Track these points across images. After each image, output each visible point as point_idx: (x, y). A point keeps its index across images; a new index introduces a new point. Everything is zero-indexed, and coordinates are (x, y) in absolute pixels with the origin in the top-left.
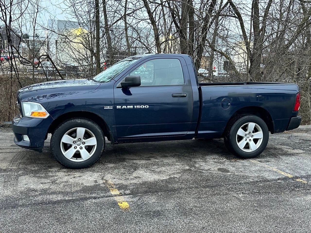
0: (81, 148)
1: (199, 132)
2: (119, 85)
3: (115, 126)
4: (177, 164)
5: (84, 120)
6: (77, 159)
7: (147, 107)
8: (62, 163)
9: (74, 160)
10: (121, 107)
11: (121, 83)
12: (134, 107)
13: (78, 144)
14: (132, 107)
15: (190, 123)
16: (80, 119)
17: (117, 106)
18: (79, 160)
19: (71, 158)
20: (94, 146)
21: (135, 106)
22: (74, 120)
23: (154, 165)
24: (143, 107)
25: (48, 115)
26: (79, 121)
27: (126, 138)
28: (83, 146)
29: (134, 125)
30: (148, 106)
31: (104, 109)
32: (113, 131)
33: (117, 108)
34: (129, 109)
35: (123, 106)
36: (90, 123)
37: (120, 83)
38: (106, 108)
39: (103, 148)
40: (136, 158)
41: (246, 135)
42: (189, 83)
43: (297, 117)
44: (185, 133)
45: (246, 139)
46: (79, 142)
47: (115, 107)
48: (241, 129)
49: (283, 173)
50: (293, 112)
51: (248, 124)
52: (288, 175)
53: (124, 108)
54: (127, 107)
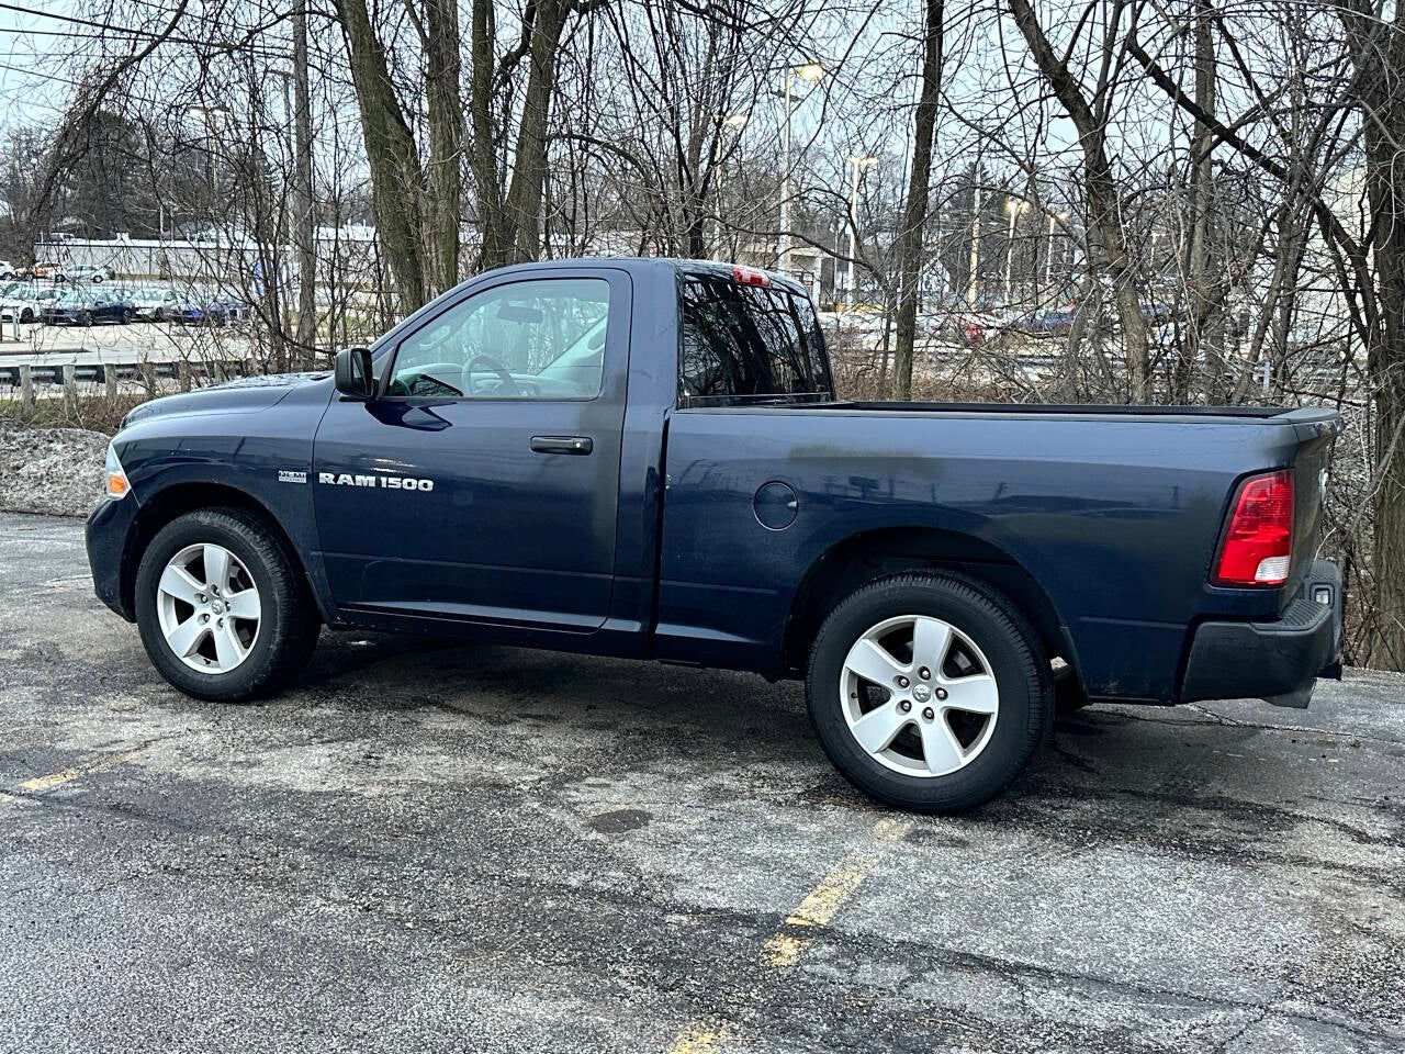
0: (220, 624)
1: (663, 629)
3: (321, 553)
6: (205, 662)
7: (425, 485)
9: (197, 664)
10: (336, 479)
12: (378, 483)
13: (214, 606)
14: (371, 480)
15: (611, 577)
17: (322, 475)
18: (210, 668)
19: (187, 656)
20: (256, 621)
21: (384, 479)
22: (196, 514)
24: (413, 488)
25: (128, 487)
26: (205, 518)
28: (228, 617)
29: (380, 560)
30: (430, 483)
31: (281, 479)
32: (316, 573)
33: (321, 481)
34: (365, 489)
35: (342, 477)
36: (238, 529)
38: (285, 479)
39: (277, 635)
41: (908, 683)
42: (620, 389)
43: (1247, 625)
44: (594, 622)
45: (907, 704)
46: (217, 602)
47: (313, 477)
48: (867, 641)
49: (817, 900)
50: (1208, 591)
51: (913, 624)
52: (804, 913)
53: (345, 484)
54: (354, 482)
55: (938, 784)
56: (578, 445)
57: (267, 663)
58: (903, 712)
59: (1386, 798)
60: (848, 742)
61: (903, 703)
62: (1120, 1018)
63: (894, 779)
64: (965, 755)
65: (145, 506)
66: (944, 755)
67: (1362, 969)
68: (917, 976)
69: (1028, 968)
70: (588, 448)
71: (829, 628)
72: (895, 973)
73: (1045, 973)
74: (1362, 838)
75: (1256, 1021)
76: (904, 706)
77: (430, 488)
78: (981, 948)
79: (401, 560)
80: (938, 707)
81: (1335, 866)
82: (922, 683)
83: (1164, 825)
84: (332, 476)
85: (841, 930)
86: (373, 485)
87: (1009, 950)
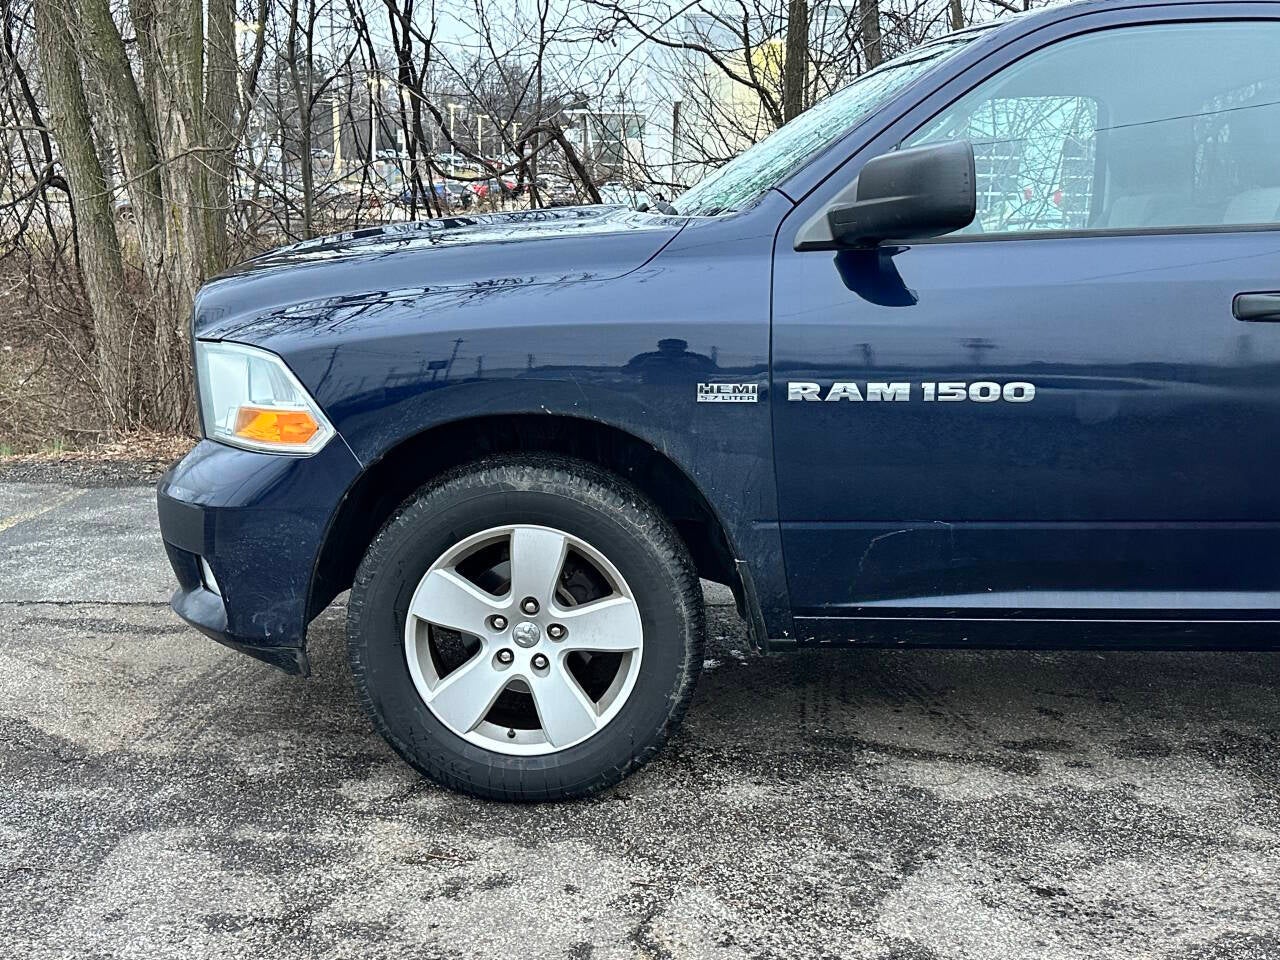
0: (540, 664)
2: (815, 225)
3: (776, 525)
4: (1244, 832)
5: (556, 475)
6: (512, 736)
7: (1019, 392)
8: (413, 759)
9: (496, 741)
10: (823, 393)
11: (830, 215)
12: (917, 393)
13: (521, 634)
14: (902, 390)
16: (535, 467)
17: (793, 386)
18: (523, 745)
19: (473, 728)
20: (629, 654)
21: (929, 388)
22: (495, 473)
23: (1060, 829)
24: (993, 398)
25: (328, 432)
26: (521, 480)
27: (853, 611)
28: (555, 652)
29: (911, 526)
30: (1029, 389)
32: (760, 561)
33: (790, 398)
34: (888, 406)
35: (838, 387)
36: (596, 496)
37: (823, 213)
38: (710, 398)
39: (685, 675)
40: (937, 746)
47: (773, 391)
53: (844, 399)
54: (864, 394)
77: (1028, 397)
79: (952, 526)
86: (905, 397)
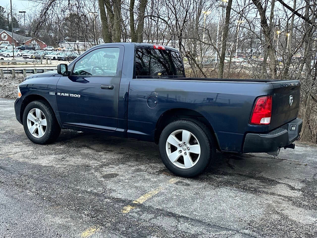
0: (39, 126)
1: (129, 131)
3: (58, 111)
10: (61, 94)
12: (69, 95)
15: (117, 118)
17: (58, 93)
18: (37, 136)
19: (33, 133)
20: (46, 126)
21: (70, 94)
22: (34, 102)
24: (76, 96)
25: (21, 95)
26: (36, 103)
27: (69, 124)
29: (71, 113)
30: (80, 96)
31: (50, 94)
33: (58, 95)
34: (67, 97)
35: (62, 94)
36: (42, 105)
39: (50, 130)
41: (181, 146)
42: (120, 74)
43: (258, 134)
44: (114, 129)
45: (181, 151)
46: (39, 122)
47: (56, 94)
48: (172, 136)
49: (144, 197)
50: (249, 125)
51: (182, 132)
52: (138, 200)
53: (63, 95)
55: (187, 170)
56: (110, 87)
57: (48, 136)
58: (180, 153)
59: (306, 179)
60: (168, 160)
61: (180, 150)
62: (198, 231)
63: (177, 169)
64: (193, 164)
65: (24, 99)
66: (189, 164)
67: (271, 223)
68: (155, 217)
69: (184, 217)
70: (112, 88)
71: (164, 132)
72: (151, 216)
73: (187, 218)
74: (293, 188)
75: (233, 235)
76: (180, 151)
77: (80, 97)
78: (175, 211)
79: (74, 113)
80: (188, 152)
81: (281, 196)
82: (185, 146)
83: (242, 183)
84: (60, 93)
85: (144, 205)
86: (68, 96)
87: (182, 212)
